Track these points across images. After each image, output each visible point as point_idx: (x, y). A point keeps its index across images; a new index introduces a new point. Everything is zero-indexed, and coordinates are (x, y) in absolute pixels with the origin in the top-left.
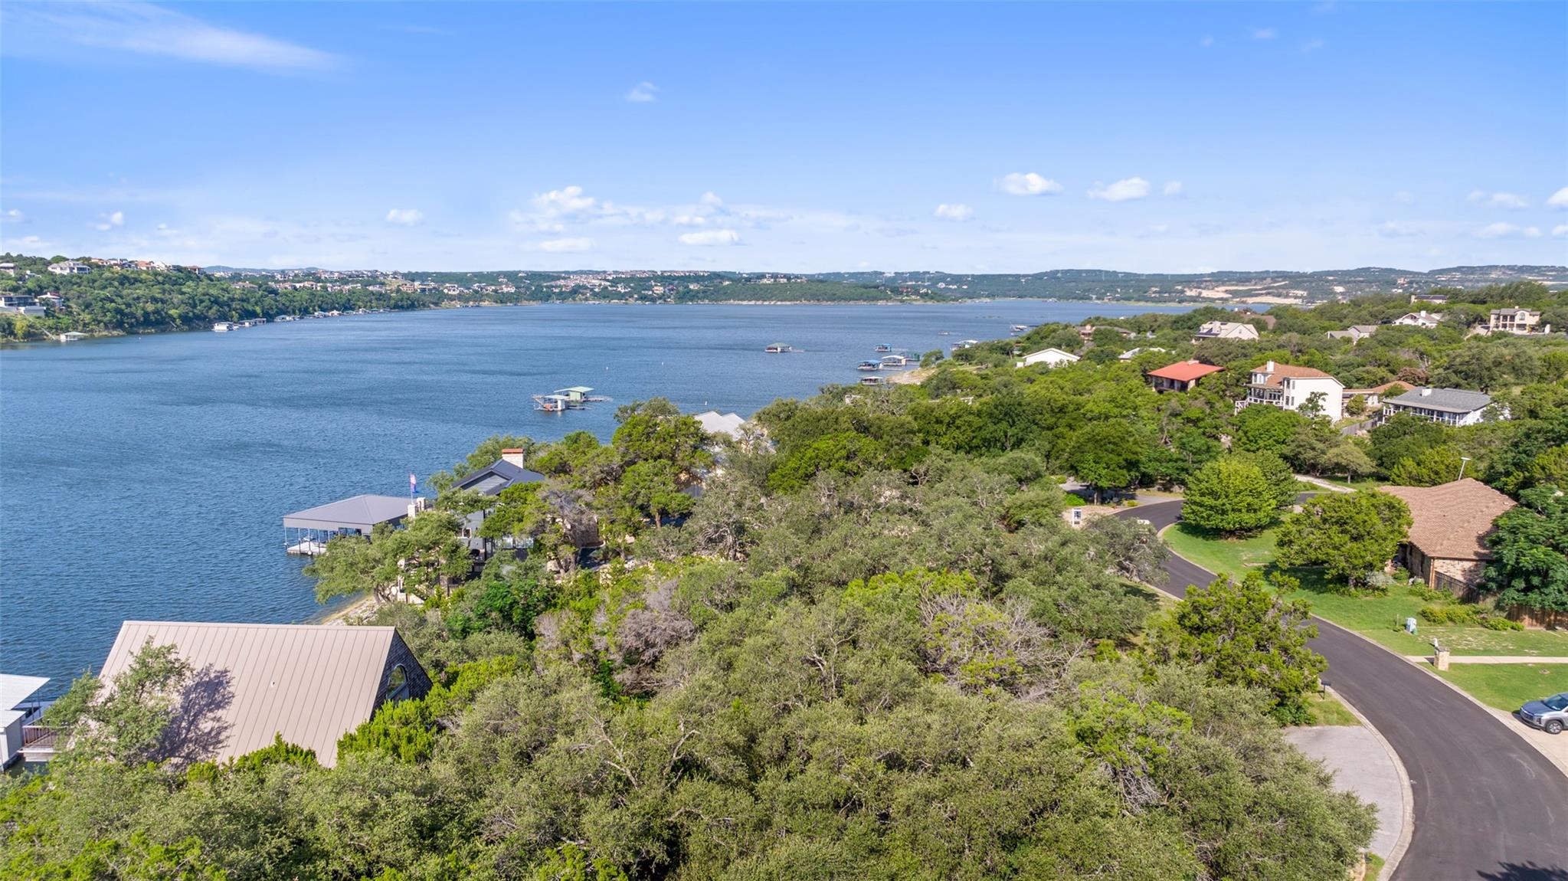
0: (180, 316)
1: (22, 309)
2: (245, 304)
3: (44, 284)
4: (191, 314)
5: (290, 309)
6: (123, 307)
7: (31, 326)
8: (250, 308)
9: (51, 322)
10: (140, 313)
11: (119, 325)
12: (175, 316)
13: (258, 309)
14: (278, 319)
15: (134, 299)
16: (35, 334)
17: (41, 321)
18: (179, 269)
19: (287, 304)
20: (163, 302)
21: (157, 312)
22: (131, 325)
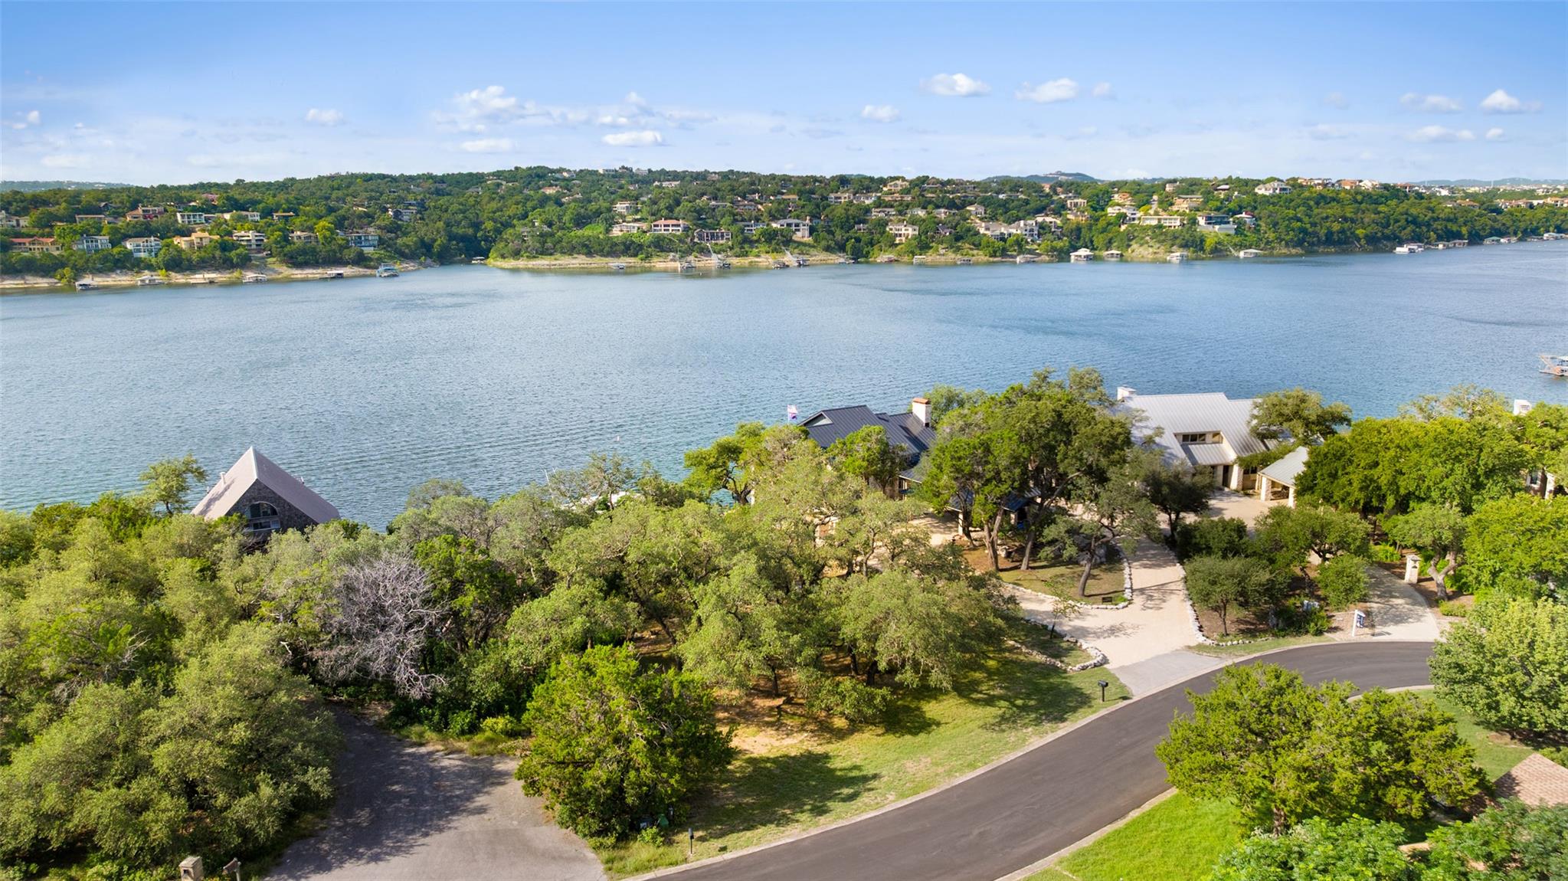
0: (1366, 236)
1: (1217, 227)
2: (1449, 225)
3: (1244, 204)
4: (1379, 234)
5: (1511, 230)
6: (1308, 226)
7: (1219, 243)
8: (1455, 228)
9: (1237, 240)
10: (1323, 232)
11: (1299, 243)
12: (1361, 236)
13: (1464, 230)
14: (1487, 241)
15: (1323, 219)
16: (1221, 251)
17: (1229, 238)
18: (1386, 187)
19: (1509, 224)
20: (1353, 221)
21: (1342, 231)
22: (1312, 244)
